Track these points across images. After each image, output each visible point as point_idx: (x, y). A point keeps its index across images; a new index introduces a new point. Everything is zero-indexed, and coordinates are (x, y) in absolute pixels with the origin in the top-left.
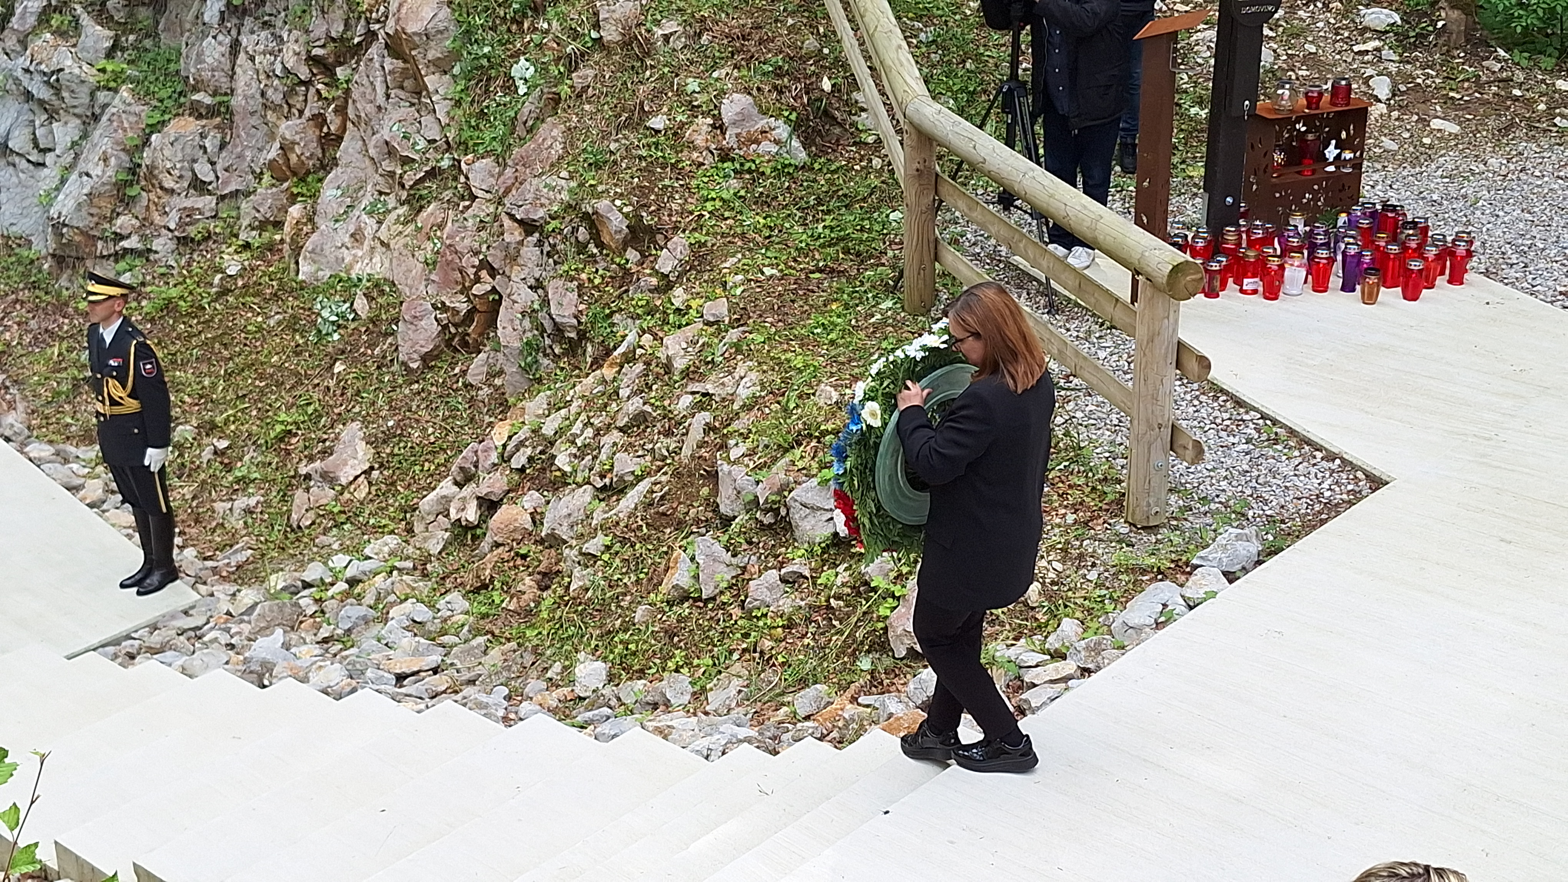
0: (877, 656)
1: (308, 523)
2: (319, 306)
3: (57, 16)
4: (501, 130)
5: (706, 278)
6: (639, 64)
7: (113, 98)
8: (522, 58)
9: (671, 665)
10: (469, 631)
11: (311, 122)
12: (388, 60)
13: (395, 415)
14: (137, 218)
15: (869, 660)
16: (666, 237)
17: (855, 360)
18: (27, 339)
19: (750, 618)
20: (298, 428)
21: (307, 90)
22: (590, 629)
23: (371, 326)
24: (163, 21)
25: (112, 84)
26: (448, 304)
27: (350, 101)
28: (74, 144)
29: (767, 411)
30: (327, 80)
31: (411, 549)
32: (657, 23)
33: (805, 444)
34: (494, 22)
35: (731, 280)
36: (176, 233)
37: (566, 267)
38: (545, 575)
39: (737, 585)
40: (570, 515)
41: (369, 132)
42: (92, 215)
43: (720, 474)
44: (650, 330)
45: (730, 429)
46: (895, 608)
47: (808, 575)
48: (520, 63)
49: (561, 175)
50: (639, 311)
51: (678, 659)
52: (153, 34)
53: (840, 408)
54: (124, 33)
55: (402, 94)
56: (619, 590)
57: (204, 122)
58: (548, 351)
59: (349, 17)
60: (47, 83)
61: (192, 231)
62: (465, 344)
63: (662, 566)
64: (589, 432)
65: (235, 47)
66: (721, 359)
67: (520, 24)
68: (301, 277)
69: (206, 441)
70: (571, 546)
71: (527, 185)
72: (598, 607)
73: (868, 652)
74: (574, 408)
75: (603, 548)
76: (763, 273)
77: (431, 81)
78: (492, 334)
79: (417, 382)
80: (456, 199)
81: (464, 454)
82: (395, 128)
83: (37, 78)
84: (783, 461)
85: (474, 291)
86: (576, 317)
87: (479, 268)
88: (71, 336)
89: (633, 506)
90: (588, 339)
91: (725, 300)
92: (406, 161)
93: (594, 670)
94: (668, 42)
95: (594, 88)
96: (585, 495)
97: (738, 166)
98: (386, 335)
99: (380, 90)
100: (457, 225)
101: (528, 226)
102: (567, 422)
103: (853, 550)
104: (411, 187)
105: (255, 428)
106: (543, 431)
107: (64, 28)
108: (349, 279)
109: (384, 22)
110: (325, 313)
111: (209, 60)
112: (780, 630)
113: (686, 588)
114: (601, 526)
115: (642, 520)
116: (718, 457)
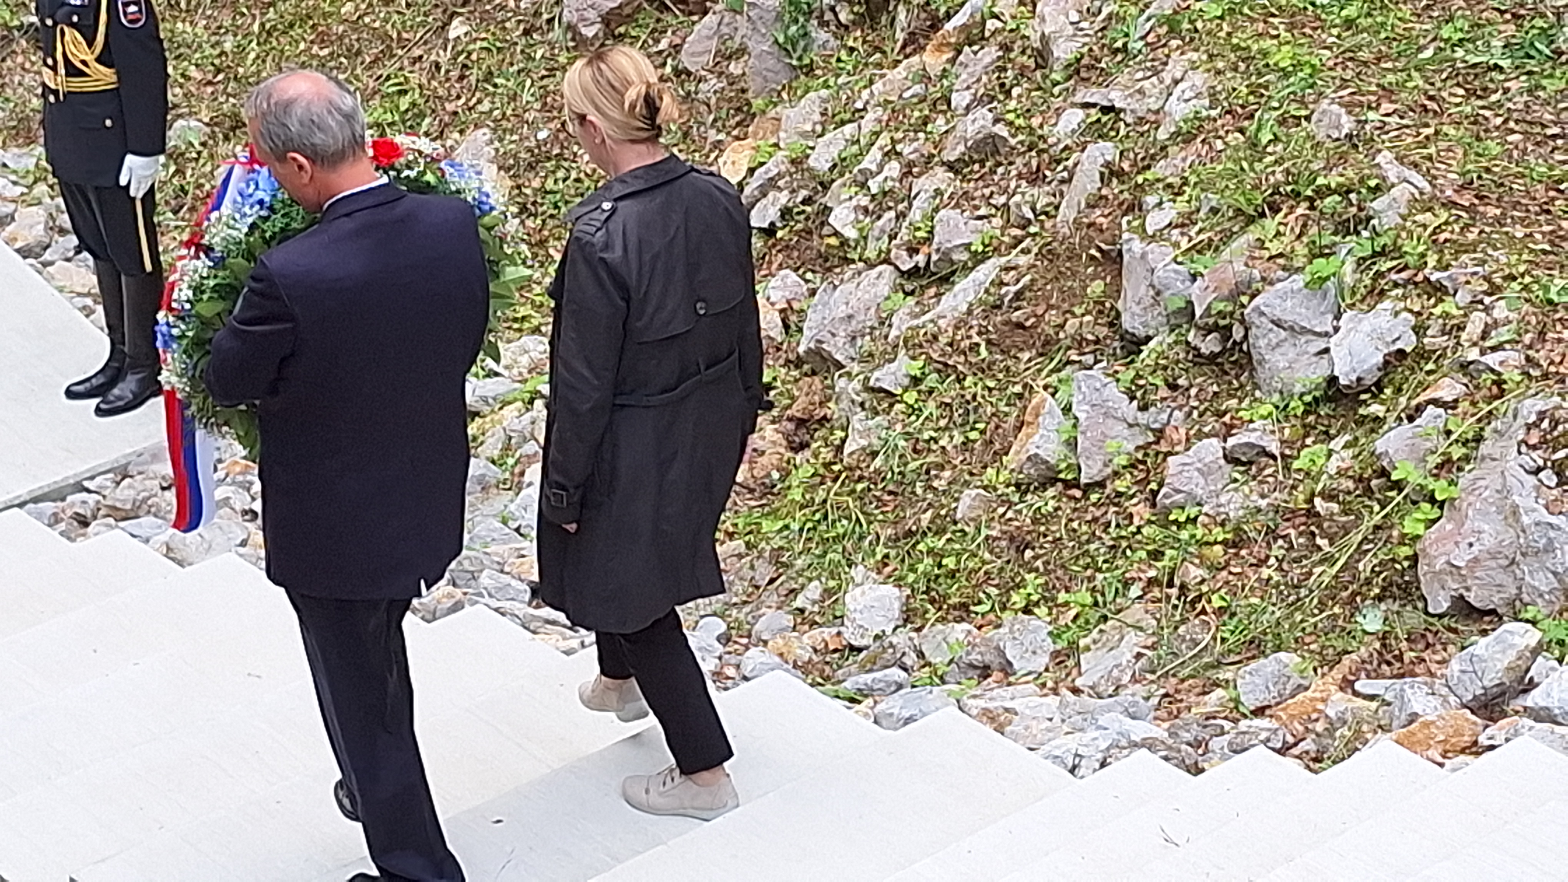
0: (1396, 607)
9: (1017, 599)
13: (551, 120)
15: (1380, 614)
17: (1388, 58)
19: (1165, 525)
22: (876, 526)
29: (1219, 145)
33: (1285, 210)
38: (801, 423)
39: (1144, 462)
40: (850, 317)
43: (1126, 257)
45: (1149, 175)
46: (1434, 521)
47: (1277, 453)
51: (1030, 590)
53: (1355, 146)
56: (931, 458)
63: (1012, 420)
66: (1140, 44)
70: (849, 374)
72: (891, 488)
73: (1380, 598)
75: (906, 381)
84: (1243, 239)
89: (965, 307)
93: (880, 600)
96: (881, 282)
102: (856, 148)
103: (1362, 411)
106: (811, 163)
112: (1218, 548)
113: (1053, 462)
114: (906, 341)
115: (979, 334)
116: (1125, 226)
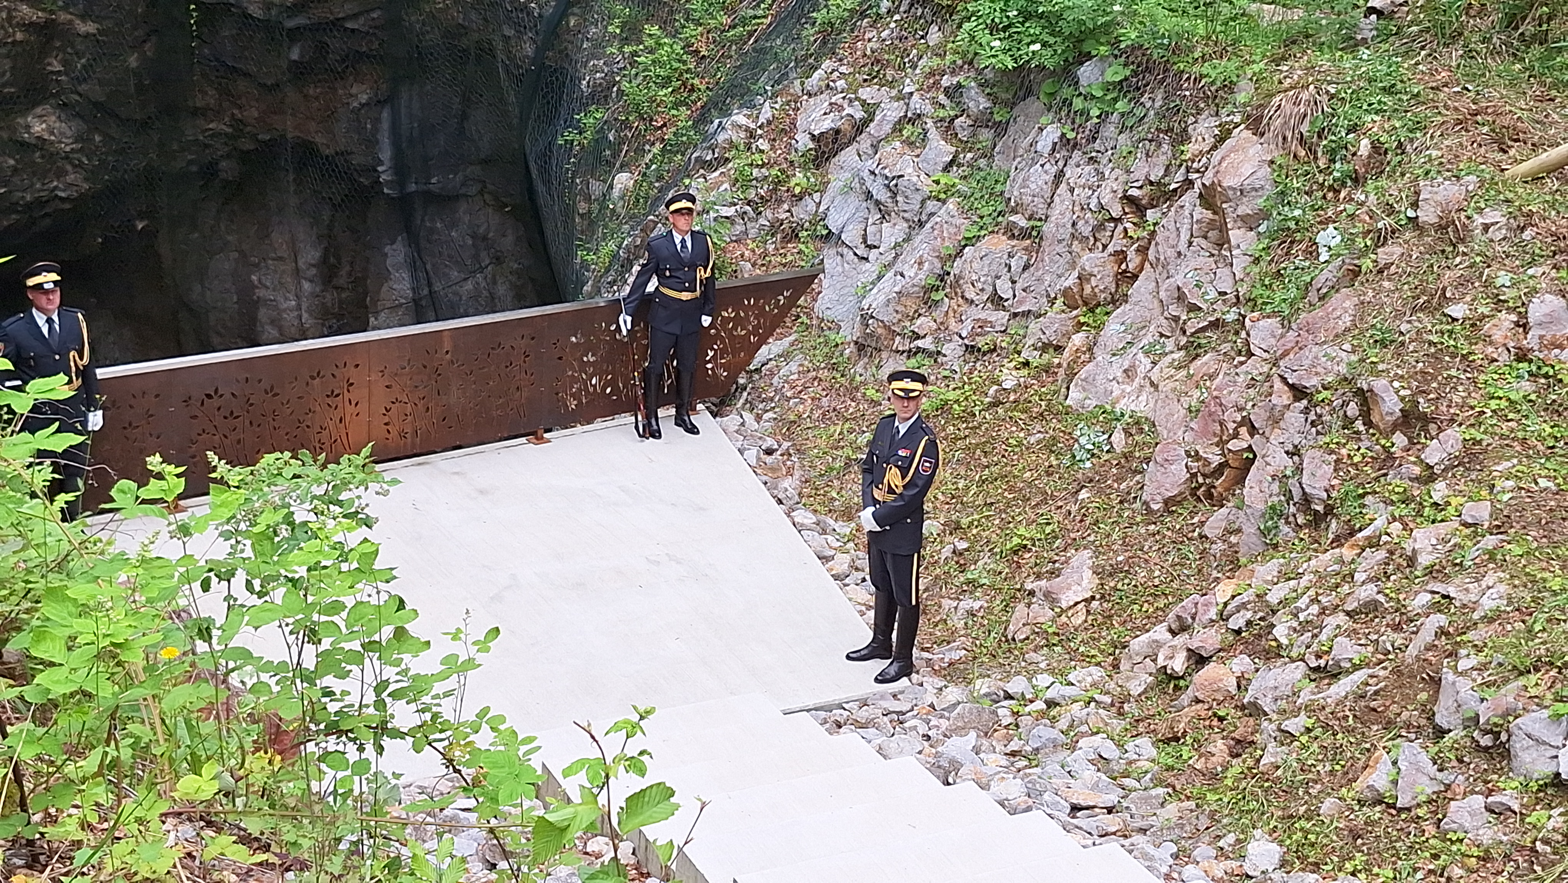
1: (1023, 637)
2: (1079, 433)
3: (909, 127)
4: (1292, 294)
5: (1474, 477)
6: (1451, 249)
7: (940, 208)
8: (1331, 226)
9: (1349, 866)
10: (1151, 780)
11: (1112, 258)
12: (1198, 209)
13: (1127, 551)
14: (935, 321)
16: (1439, 427)
18: (817, 414)
19: (1444, 841)
20: (1034, 545)
21: (1116, 227)
22: (1272, 809)
23: (1122, 461)
24: (1001, 144)
25: (943, 196)
26: (1201, 453)
27: (1153, 243)
28: (897, 245)
29: (1509, 627)
30: (1135, 220)
31: (1112, 685)
33: (1543, 671)
34: (1311, 187)
35: (1500, 484)
36: (966, 341)
37: (1327, 440)
38: (1238, 742)
39: (1436, 801)
40: (1276, 687)
41: (1165, 275)
42: (897, 312)
43: (1443, 682)
44: (1401, 520)
45: (1464, 637)
47: (1517, 811)
48: (1328, 231)
49: (1344, 347)
50: (1394, 497)
51: (1357, 862)
52: (988, 155)
54: (964, 150)
55: (1204, 243)
56: (1310, 776)
57: (1014, 242)
58: (1291, 519)
59: (1170, 164)
60: (887, 186)
61: (980, 342)
62: (1209, 496)
63: (1361, 763)
65: (1059, 176)
66: (1471, 563)
67: (1337, 192)
68: (1068, 402)
69: (948, 539)
70: (1270, 720)
71: (1306, 351)
72: (1284, 788)
75: (1303, 730)
76: (1537, 483)
77: (1236, 235)
78: (1238, 491)
79: (1155, 523)
80: (1233, 354)
81: (1183, 603)
82: (1189, 276)
83: (880, 180)
84: (1515, 683)
85: (1230, 446)
86: (1326, 491)
87: (1241, 424)
88: (854, 419)
89: (1344, 694)
90: (1335, 515)
91: (1489, 503)
92: (1194, 308)
93: (1268, 851)
94: (1487, 232)
95: (1398, 267)
96: (1297, 671)
97: (1534, 368)
98: (1136, 472)
99: (1185, 236)
100: (1227, 378)
101: (1298, 393)
102: (1294, 595)
104: (1192, 335)
105: (994, 536)
106: (1268, 598)
107: (913, 139)
108: (1113, 412)
109: (1203, 172)
110: (1083, 440)
111: (1033, 186)
112: (1473, 860)
113: (1382, 791)
114: (1306, 706)
115: (1350, 710)
116: (1445, 664)
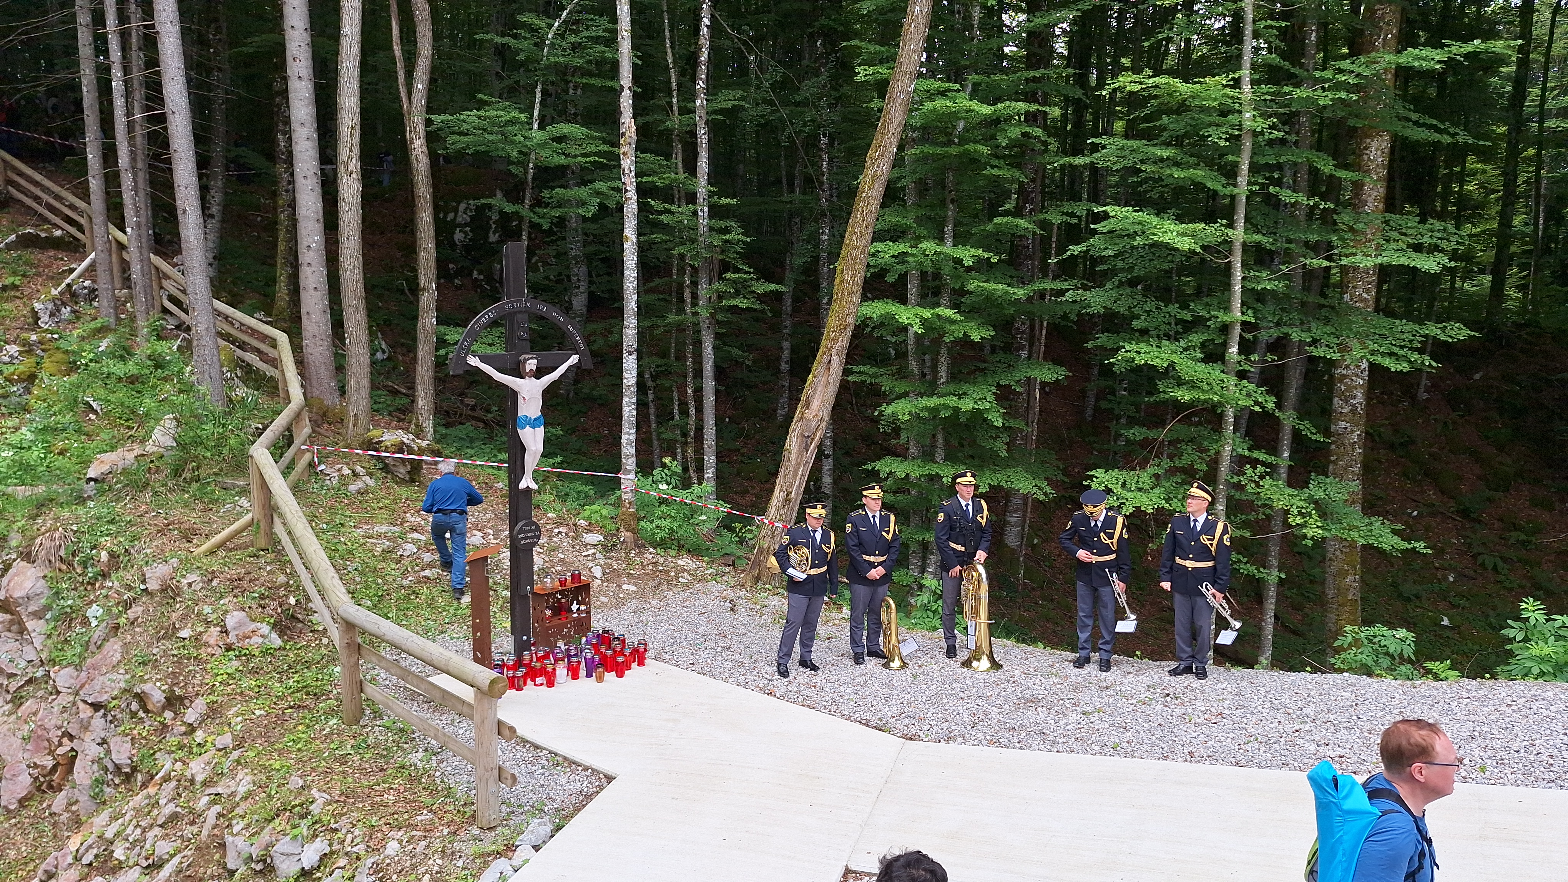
4: (79, 650)
5: (218, 722)
6: (172, 601)
8: (94, 605)
16: (191, 701)
26: (38, 763)
32: (184, 576)
34: (75, 585)
35: (233, 721)
37: (123, 728)
44: (180, 760)
48: (93, 608)
49: (120, 672)
50: (173, 749)
55: (9, 635)
58: (111, 782)
62: (51, 787)
64: (138, 831)
67: (93, 585)
71: (96, 681)
74: (128, 817)
77: (30, 624)
78: (70, 777)
79: (15, 817)
80: (46, 695)
82: (3, 656)
85: (58, 752)
86: (129, 758)
87: (62, 737)
90: (138, 771)
91: (230, 733)
92: (11, 676)
94: (191, 587)
95: (142, 618)
100: (46, 711)
101: (96, 706)
104: (14, 691)
